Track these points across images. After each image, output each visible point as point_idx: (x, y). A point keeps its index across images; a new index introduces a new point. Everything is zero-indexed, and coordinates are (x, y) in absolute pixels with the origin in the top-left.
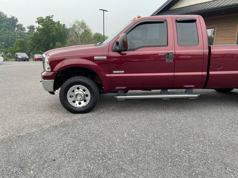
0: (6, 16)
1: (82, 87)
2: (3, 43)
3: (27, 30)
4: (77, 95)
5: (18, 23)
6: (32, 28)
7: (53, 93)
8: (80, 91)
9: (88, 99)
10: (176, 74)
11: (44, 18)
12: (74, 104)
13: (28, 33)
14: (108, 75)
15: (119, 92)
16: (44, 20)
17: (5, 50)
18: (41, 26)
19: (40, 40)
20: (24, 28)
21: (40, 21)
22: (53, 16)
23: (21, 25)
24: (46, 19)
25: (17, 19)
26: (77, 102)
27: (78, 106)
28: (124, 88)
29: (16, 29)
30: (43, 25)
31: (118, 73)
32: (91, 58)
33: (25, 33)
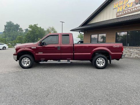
0: (14, 24)
1: (27, 59)
2: (11, 38)
3: (24, 31)
4: (25, 62)
5: (20, 27)
6: (27, 30)
7: (17, 61)
8: (26, 60)
9: (29, 63)
10: (62, 54)
11: (33, 25)
12: (24, 65)
13: (25, 33)
14: (37, 54)
15: (42, 61)
16: (33, 26)
17: (11, 42)
18: (31, 30)
19: (30, 37)
20: (23, 30)
21: (31, 27)
22: (37, 24)
23: (21, 29)
24: (34, 26)
25: (19, 25)
26: (25, 64)
27: (26, 66)
28: (44, 59)
29: (19, 30)
30: (32, 29)
31: (40, 53)
32: (30, 48)
33: (23, 33)
